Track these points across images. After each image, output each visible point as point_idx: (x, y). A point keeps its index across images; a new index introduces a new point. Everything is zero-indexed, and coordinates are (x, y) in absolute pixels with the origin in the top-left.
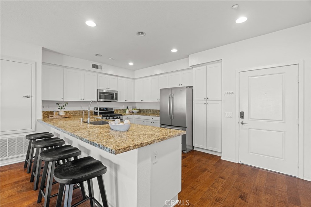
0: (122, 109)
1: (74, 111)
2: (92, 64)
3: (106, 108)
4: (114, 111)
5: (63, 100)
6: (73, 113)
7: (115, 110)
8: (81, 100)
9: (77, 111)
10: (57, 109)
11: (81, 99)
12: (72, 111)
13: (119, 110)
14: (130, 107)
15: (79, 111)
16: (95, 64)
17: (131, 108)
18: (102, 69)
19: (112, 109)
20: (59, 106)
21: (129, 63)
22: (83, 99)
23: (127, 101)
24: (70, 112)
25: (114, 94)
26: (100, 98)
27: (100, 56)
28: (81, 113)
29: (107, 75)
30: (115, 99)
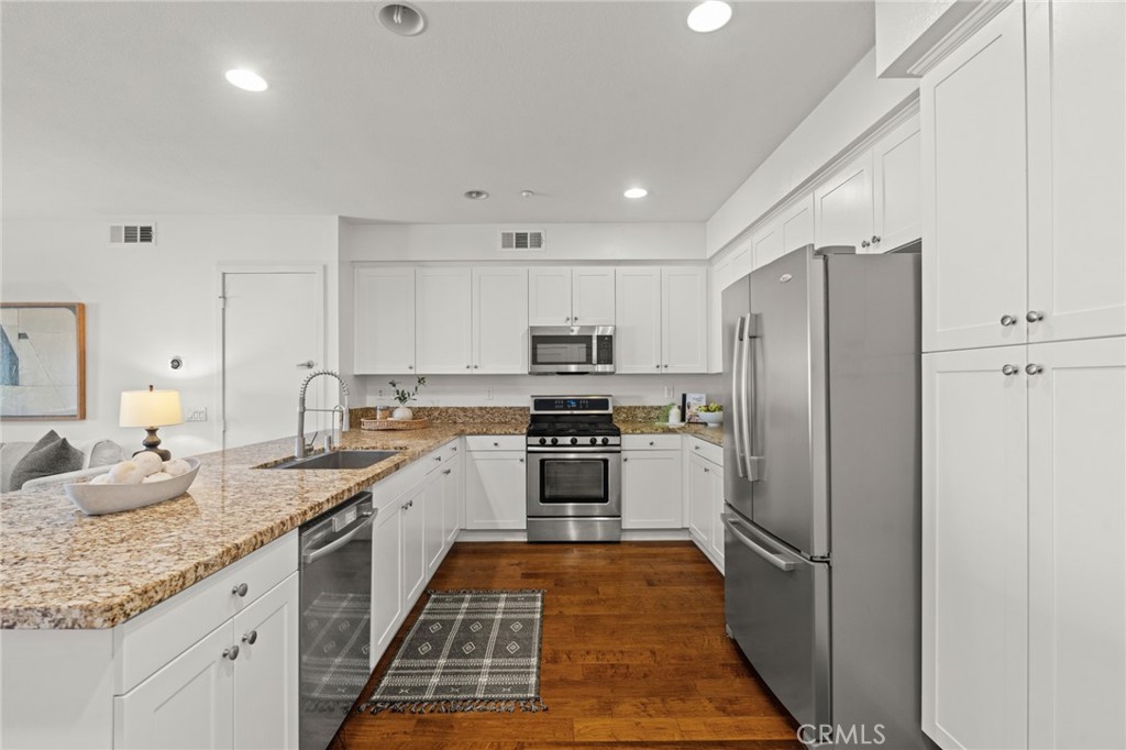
0: (656, 404)
1: (464, 410)
2: (503, 234)
3: (577, 401)
4: (610, 411)
5: (412, 372)
6: (462, 414)
7: (614, 407)
8: (468, 372)
9: (473, 410)
10: (390, 400)
11: (468, 367)
12: (457, 408)
13: (644, 408)
14: (697, 396)
15: (481, 409)
16: (529, 232)
17: (699, 400)
18: (543, 245)
19: (603, 404)
20: (398, 392)
21: (628, 189)
22: (476, 367)
23: (670, 371)
24: (450, 412)
25: (595, 342)
26: (535, 361)
27: (484, 196)
28: (487, 416)
29: (570, 268)
30: (599, 363)
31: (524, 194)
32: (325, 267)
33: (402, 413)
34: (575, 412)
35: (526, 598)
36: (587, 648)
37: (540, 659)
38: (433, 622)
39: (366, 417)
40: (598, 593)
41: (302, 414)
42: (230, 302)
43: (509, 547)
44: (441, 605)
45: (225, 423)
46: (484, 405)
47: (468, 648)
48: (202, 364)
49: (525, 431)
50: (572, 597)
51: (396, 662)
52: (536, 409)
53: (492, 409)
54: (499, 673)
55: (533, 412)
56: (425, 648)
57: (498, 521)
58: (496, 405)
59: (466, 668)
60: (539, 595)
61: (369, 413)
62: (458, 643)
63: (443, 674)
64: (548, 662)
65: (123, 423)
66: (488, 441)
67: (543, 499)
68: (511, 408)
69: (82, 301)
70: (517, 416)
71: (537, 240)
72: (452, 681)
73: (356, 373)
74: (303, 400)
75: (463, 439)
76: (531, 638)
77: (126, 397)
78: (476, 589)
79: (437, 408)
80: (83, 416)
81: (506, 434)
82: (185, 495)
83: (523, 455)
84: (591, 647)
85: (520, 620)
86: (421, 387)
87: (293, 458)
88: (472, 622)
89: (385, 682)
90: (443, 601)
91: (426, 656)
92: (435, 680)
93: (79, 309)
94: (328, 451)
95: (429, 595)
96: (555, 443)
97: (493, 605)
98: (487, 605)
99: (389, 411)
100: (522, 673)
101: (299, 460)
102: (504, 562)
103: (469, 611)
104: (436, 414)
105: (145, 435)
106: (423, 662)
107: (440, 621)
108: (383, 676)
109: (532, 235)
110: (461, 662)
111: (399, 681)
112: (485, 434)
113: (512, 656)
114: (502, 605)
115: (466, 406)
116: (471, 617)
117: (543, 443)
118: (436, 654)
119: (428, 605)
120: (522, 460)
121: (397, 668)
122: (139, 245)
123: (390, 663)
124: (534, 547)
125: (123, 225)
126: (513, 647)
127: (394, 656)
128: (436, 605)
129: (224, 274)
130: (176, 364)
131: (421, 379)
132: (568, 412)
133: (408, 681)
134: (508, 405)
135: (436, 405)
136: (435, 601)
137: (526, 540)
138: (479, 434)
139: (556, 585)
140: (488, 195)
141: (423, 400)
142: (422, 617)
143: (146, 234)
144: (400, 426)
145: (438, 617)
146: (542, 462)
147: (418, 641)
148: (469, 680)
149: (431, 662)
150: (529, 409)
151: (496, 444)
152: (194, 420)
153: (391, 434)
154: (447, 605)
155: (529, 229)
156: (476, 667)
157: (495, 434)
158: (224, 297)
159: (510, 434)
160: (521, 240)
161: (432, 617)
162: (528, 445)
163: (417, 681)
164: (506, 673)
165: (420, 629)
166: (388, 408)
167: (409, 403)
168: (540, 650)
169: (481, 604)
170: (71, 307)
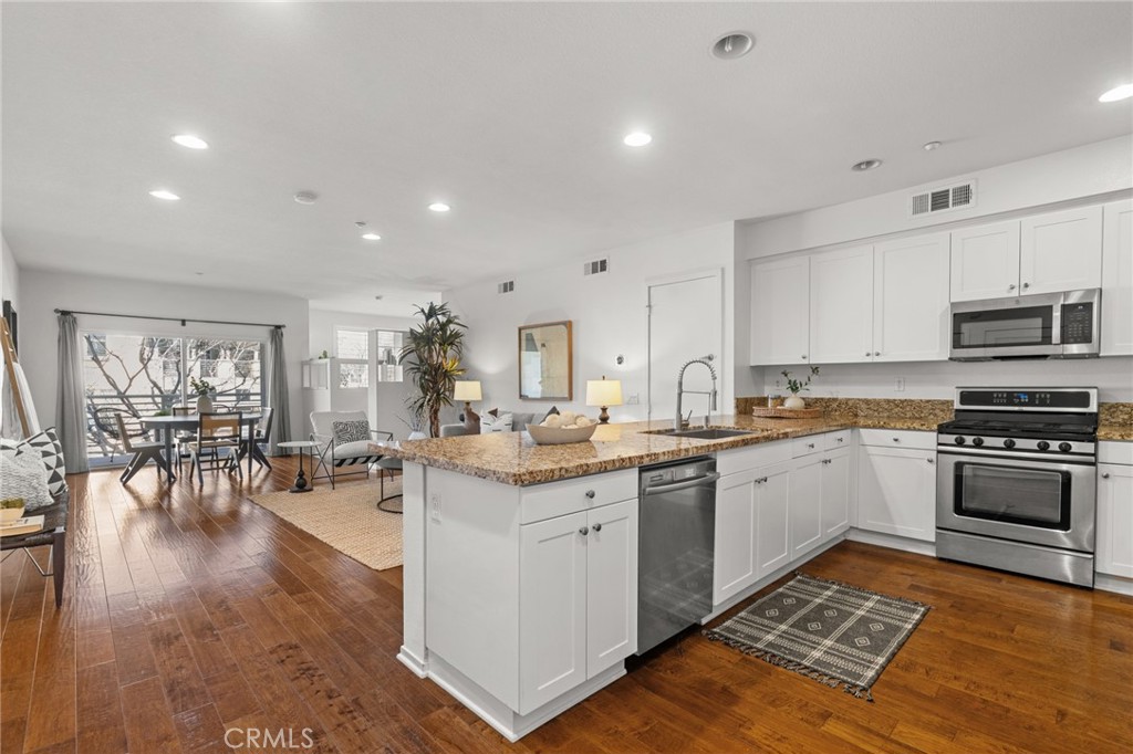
1: (867, 402)
2: (914, 198)
3: (1031, 394)
4: (1092, 409)
5: (805, 362)
6: (864, 406)
7: (1098, 404)
8: (869, 360)
9: (878, 403)
10: (784, 391)
11: (868, 355)
12: (859, 400)
15: (888, 401)
19: (1080, 398)
20: (790, 382)
22: (878, 354)
24: (850, 403)
25: (1057, 314)
26: (957, 344)
27: (876, 164)
28: (896, 410)
29: (1018, 220)
30: (1064, 340)
31: (928, 147)
32: (723, 270)
33: (793, 402)
34: (1025, 409)
35: (902, 607)
36: (958, 674)
37: (889, 661)
38: (789, 597)
39: (759, 405)
40: (1012, 631)
41: (680, 395)
42: (654, 309)
43: (910, 557)
44: (802, 586)
45: (650, 406)
46: (891, 398)
47: (813, 626)
48: (635, 362)
49: (935, 427)
50: (967, 624)
51: (742, 614)
52: (962, 403)
53: (902, 402)
54: (835, 655)
55: (957, 406)
56: (774, 613)
57: (898, 526)
58: (908, 398)
59: (804, 639)
60: (923, 609)
61: (763, 401)
62: (806, 619)
63: (780, 636)
64: (897, 666)
65: (588, 404)
66: (886, 436)
67: (959, 510)
68: (928, 401)
69: (571, 319)
70: (937, 411)
71: (964, 195)
72: (786, 643)
73: (752, 364)
74: (680, 384)
75: (856, 431)
76: (889, 642)
77: (590, 383)
78: (847, 583)
79: (835, 400)
80: (571, 398)
81: (909, 429)
82: (588, 441)
83: (933, 455)
84: (963, 674)
85: (884, 623)
86: (814, 378)
87: (673, 430)
88: (828, 608)
89: (728, 623)
90: (808, 584)
91: (771, 619)
92: (770, 638)
93: (568, 325)
94: (705, 428)
95: (796, 576)
96: (978, 444)
97: (861, 602)
98: (853, 600)
99: (781, 400)
100: (861, 664)
101: (677, 432)
102: (894, 569)
103: (830, 599)
104: (835, 405)
105: (600, 412)
106: (766, 622)
107: (796, 598)
108: (728, 619)
109: (955, 191)
110: (802, 634)
111: (739, 627)
112: (882, 427)
113: (858, 648)
114: (870, 604)
115: (869, 397)
116: (830, 604)
117: (960, 443)
118: (781, 620)
119: (791, 583)
120: (930, 461)
121: (742, 618)
122: (600, 274)
123: (738, 613)
124: (944, 564)
125: (591, 261)
126: (863, 641)
127: (742, 609)
128: (798, 585)
129: (649, 288)
130: (620, 360)
131: (815, 369)
132: (1016, 408)
133: (747, 630)
134: (924, 398)
135: (835, 397)
136: (799, 581)
137: (934, 555)
138: (874, 427)
139: (952, 606)
140: (881, 162)
141: (818, 391)
142: (781, 590)
143: (603, 266)
144: (787, 414)
145: (796, 594)
146: (959, 466)
147: (769, 605)
148: (803, 649)
149: (773, 624)
150: (949, 403)
151: (896, 440)
152: (630, 402)
153: (778, 421)
154: (810, 588)
155: (950, 184)
156: (814, 643)
157: (894, 428)
158: (649, 306)
159: (915, 429)
160: (940, 201)
161: (790, 593)
162: (939, 444)
163: (755, 633)
164: (843, 658)
165: (775, 598)
166: (779, 397)
167: (802, 393)
168: (894, 655)
169: (846, 597)
170: (564, 323)
